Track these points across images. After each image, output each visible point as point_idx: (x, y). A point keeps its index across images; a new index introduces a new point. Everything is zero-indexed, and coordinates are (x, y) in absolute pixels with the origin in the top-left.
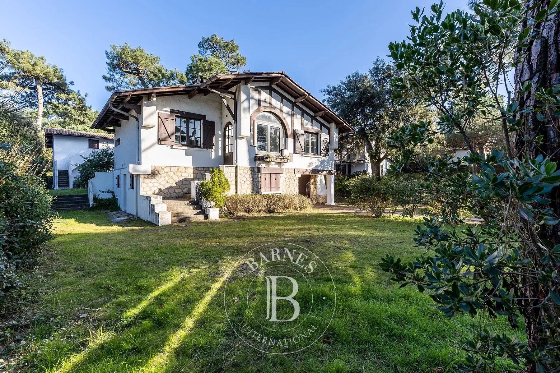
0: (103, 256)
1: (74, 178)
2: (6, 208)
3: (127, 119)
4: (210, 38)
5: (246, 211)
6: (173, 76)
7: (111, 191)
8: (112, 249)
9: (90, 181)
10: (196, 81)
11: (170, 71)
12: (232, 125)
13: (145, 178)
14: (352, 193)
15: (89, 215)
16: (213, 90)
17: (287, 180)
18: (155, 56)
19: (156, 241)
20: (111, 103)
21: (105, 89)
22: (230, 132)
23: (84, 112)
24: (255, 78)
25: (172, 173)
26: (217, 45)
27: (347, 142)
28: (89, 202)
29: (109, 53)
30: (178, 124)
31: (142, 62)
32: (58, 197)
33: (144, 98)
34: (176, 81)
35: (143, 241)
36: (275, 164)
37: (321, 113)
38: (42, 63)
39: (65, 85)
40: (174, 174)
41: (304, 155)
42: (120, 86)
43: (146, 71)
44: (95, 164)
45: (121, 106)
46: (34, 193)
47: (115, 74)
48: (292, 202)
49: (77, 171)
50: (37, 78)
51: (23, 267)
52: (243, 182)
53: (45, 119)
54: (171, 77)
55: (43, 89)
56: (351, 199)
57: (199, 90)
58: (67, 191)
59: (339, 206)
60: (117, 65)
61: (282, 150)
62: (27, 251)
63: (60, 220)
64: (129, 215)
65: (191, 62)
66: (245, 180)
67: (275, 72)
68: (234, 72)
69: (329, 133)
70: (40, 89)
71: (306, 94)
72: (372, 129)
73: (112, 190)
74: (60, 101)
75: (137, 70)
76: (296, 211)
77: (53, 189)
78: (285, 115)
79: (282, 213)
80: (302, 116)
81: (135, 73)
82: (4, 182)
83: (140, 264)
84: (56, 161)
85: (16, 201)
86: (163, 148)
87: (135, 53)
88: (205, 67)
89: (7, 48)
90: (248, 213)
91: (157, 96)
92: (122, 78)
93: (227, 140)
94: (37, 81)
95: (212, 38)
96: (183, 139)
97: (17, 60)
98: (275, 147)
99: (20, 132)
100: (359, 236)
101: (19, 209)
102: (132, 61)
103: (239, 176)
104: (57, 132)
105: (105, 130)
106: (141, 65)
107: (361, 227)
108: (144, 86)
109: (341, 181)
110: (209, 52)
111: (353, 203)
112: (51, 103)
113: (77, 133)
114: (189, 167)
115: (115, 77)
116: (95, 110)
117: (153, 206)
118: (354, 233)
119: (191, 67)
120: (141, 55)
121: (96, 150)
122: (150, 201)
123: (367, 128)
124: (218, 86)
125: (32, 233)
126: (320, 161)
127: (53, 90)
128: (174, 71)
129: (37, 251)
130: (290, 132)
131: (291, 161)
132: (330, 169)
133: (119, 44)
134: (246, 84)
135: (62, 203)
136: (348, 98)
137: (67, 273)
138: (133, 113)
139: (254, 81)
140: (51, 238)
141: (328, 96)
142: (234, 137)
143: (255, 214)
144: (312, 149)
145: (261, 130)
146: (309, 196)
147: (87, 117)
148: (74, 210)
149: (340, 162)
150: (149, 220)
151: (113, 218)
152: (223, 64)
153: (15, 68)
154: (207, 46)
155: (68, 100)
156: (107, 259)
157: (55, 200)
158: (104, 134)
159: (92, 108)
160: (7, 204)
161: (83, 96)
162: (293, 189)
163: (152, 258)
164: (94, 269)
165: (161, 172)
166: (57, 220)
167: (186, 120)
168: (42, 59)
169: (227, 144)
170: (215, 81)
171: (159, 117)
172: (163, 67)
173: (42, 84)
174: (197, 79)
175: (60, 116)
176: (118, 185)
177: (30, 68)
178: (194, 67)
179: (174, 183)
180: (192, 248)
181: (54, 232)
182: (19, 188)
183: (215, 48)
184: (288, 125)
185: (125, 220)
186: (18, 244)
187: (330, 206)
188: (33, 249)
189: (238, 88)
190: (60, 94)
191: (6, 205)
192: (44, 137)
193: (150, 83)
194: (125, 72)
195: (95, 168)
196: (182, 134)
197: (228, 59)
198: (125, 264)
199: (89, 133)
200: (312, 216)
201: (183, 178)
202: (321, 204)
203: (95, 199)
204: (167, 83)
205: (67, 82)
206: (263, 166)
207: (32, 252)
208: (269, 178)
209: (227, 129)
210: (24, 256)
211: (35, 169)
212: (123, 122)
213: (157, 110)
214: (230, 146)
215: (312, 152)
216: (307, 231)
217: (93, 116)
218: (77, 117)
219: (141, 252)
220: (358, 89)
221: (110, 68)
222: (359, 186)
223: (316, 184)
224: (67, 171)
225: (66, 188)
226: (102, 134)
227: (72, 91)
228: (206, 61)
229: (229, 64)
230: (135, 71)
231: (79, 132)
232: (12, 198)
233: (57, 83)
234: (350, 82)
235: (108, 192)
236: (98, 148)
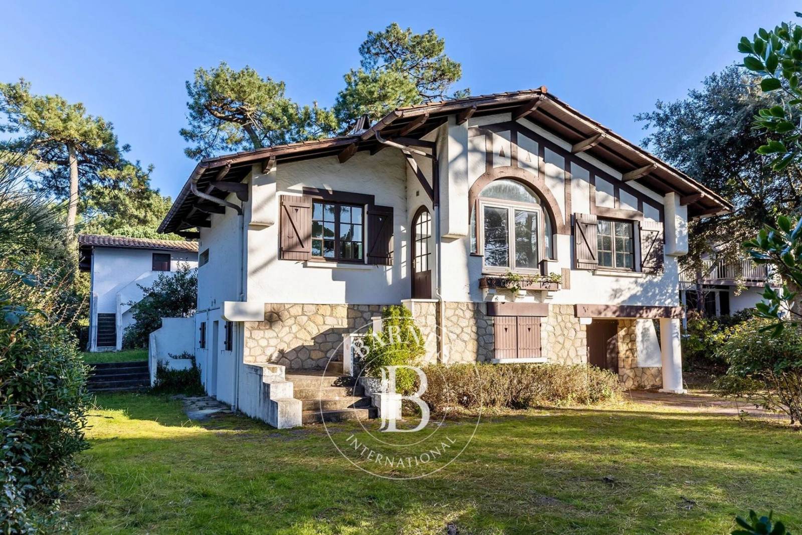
0: (170, 487)
1: (126, 329)
2: (15, 387)
3: (222, 210)
4: (383, 32)
5: (461, 403)
6: (309, 118)
7: (189, 355)
8: (187, 474)
9: (152, 335)
10: (355, 124)
11: (304, 108)
12: (428, 211)
13: (253, 328)
14: (730, 365)
15: (147, 403)
16: (388, 142)
17: (558, 332)
18: (276, 81)
19: (272, 460)
20: (193, 184)
21: (184, 155)
22: (424, 227)
23: (145, 201)
24: (479, 108)
25: (305, 318)
26: (398, 45)
27: (715, 237)
28: (149, 376)
29: (192, 86)
30: (318, 216)
31: (252, 96)
32: (98, 366)
33: (255, 169)
34: (315, 128)
35: (245, 459)
36: (528, 295)
37: (639, 172)
38: (79, 116)
39: (115, 152)
40: (310, 319)
41: (598, 272)
42: (211, 146)
43: (259, 113)
44: (161, 302)
45: (212, 187)
46: (60, 359)
47: (202, 125)
48: (570, 385)
49: (131, 315)
50: (70, 143)
51: (36, 499)
52: (453, 336)
53: (81, 216)
54: (306, 120)
55: (79, 163)
56: (727, 380)
57: (361, 144)
58: (112, 355)
59: (697, 397)
60: (206, 107)
61: (543, 264)
62: (43, 469)
63: (99, 412)
64: (221, 404)
65: (346, 86)
66: (458, 331)
67: (524, 90)
68: (435, 97)
69: (662, 218)
70: (74, 162)
71: (600, 131)
72: (786, 201)
73: (191, 352)
74: (106, 183)
75: (241, 112)
76: (582, 407)
77: (89, 350)
78: (548, 183)
79: (548, 409)
80: (592, 182)
81: (239, 119)
82: (15, 340)
83: (239, 507)
84: (96, 298)
85: (31, 374)
86: (289, 268)
87: (238, 81)
88: (371, 93)
89: (25, 94)
90: (466, 407)
91: (278, 163)
92: (215, 131)
93: (418, 244)
94: (70, 149)
95: (388, 31)
96: (329, 245)
97: (39, 114)
98: (528, 254)
99: (40, 244)
100: (752, 476)
101: (35, 389)
102: (233, 96)
103: (444, 322)
104: (99, 242)
105: (182, 235)
106: (251, 102)
107: (757, 453)
108: (254, 142)
109: (701, 334)
110: (381, 61)
111: (736, 388)
112: (91, 188)
113: (134, 241)
114: (338, 305)
115: (203, 130)
116: (166, 196)
117: (267, 386)
118: (735, 467)
119: (344, 96)
120: (249, 83)
121: (166, 274)
122: (261, 376)
123: (770, 199)
124: (399, 133)
125: (53, 436)
126: (642, 285)
127: (96, 164)
128: (311, 108)
129: (58, 471)
130: (561, 219)
131: (567, 287)
132: (668, 303)
133: (210, 66)
134: (459, 121)
135: (102, 378)
136: (711, 130)
137: (106, 517)
138: (234, 199)
139: (475, 115)
140: (82, 446)
141: (657, 130)
142: (434, 238)
143: (482, 410)
144: (619, 257)
145: (495, 220)
146: (616, 370)
147: (151, 210)
148: (122, 393)
149: (698, 285)
150: (259, 415)
151: (193, 410)
152: (411, 82)
153: (35, 128)
154: (377, 50)
155: (118, 180)
156: (179, 493)
157: (93, 372)
158: (181, 242)
159: (160, 193)
160: (17, 380)
161: (145, 170)
162: (572, 354)
163: (262, 495)
164: (154, 511)
165: (285, 315)
166: (92, 412)
167: (333, 206)
168: (79, 107)
169: (418, 253)
170: (393, 122)
171: (281, 204)
172: (291, 103)
173: (77, 153)
174: (357, 120)
175: (106, 211)
176: (203, 344)
177: (60, 125)
178: (351, 95)
179: (309, 338)
180: (343, 479)
181: (88, 434)
182: (36, 350)
183: (394, 51)
184: (557, 204)
185: (213, 414)
186: (30, 455)
187: (672, 398)
188: (53, 468)
189: (441, 133)
190: (107, 169)
191: (15, 382)
192: (78, 252)
193: (266, 136)
194: (221, 118)
195: (163, 309)
196: (326, 238)
197: (422, 72)
198: (210, 506)
199: (154, 241)
200: (623, 419)
201: (327, 328)
202: (648, 390)
203: (161, 371)
204: (298, 132)
205: (120, 146)
206: (499, 299)
207: (51, 472)
208: (514, 328)
209: (419, 221)
210: (38, 478)
211: (61, 313)
212: (215, 217)
213: (277, 191)
214: (424, 258)
215: (620, 264)
216: (609, 457)
217: (163, 207)
218: (134, 210)
219: (241, 484)
220: (738, 107)
221: (194, 114)
222: (748, 348)
223: (633, 341)
224: (114, 315)
225: (110, 348)
226: (176, 242)
227: (127, 163)
228: (375, 81)
229: (424, 81)
230: (240, 116)
231: (137, 239)
232: (25, 368)
233: (103, 150)
234: (716, 91)
235: (184, 356)
236: (169, 270)
